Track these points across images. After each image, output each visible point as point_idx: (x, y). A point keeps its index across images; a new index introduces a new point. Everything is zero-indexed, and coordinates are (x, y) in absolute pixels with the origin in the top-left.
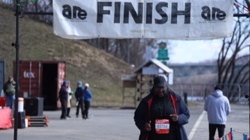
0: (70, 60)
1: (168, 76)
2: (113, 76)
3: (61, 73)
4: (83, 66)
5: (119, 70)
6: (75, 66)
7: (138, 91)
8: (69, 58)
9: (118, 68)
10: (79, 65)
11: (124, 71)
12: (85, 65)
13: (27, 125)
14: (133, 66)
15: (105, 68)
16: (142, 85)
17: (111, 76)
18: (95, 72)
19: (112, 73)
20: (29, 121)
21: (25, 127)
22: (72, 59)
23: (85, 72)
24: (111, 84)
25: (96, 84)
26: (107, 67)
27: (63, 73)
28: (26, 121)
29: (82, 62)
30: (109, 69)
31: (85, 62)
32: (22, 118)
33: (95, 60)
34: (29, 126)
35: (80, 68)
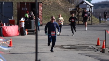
0: (43, 2)
1: (92, 8)
2: (64, 9)
3: (40, 8)
4: (49, 5)
5: (66, 6)
6: (46, 5)
7: (77, 16)
8: (43, 1)
9: (66, 5)
10: (48, 4)
11: (69, 7)
12: (50, 4)
13: (26, 34)
14: (73, 4)
15: (60, 6)
16: (79, 13)
17: (63, 9)
18: (55, 7)
19: (63, 8)
20: (27, 32)
21: (25, 35)
22: (44, 1)
23: (51, 8)
24: (63, 13)
25: (56, 13)
26: (61, 5)
27: (41, 8)
28: (26, 31)
29: (49, 3)
30: (62, 6)
31: (50, 3)
32: (24, 30)
33: (55, 2)
34: (27, 34)
35: (48, 5)
